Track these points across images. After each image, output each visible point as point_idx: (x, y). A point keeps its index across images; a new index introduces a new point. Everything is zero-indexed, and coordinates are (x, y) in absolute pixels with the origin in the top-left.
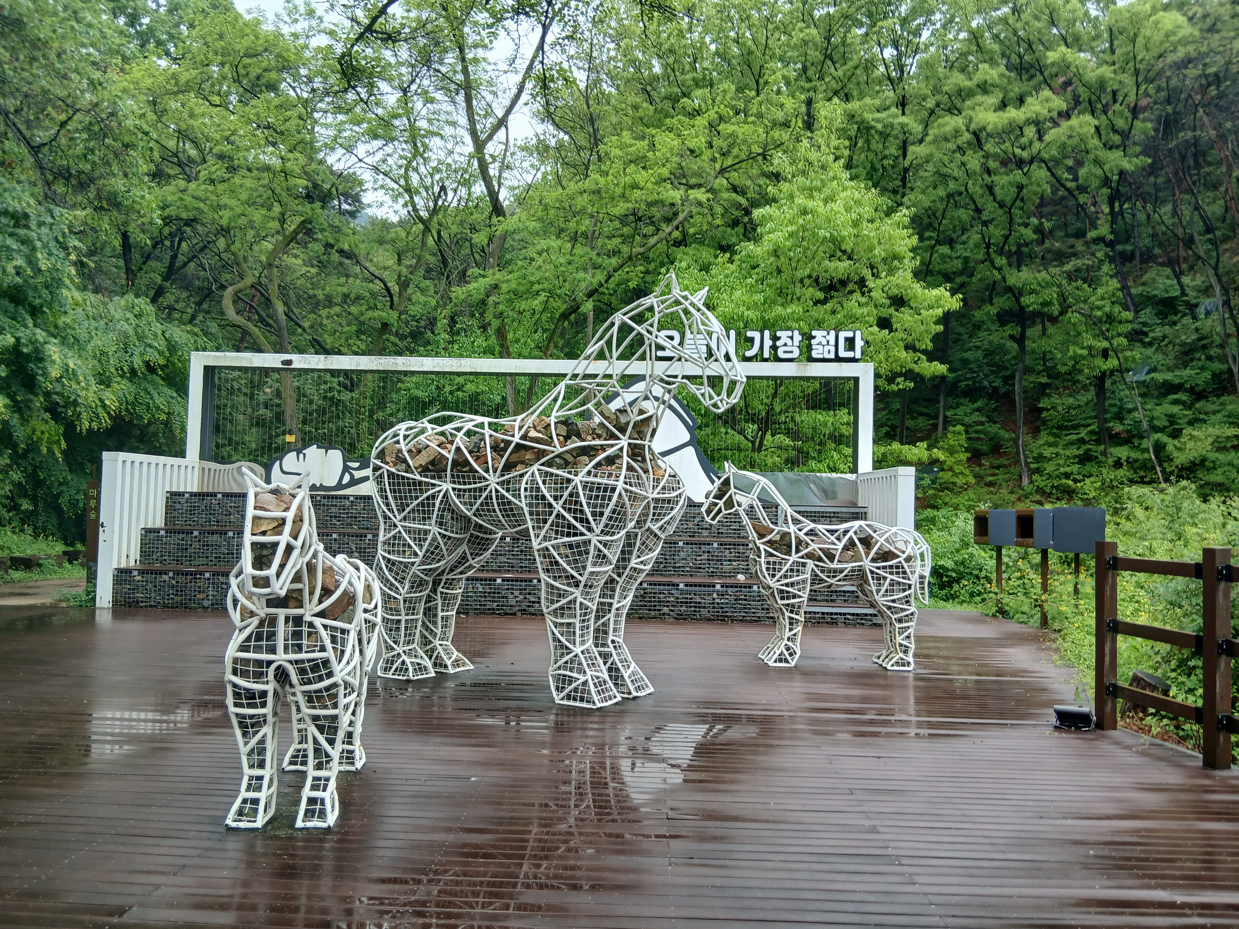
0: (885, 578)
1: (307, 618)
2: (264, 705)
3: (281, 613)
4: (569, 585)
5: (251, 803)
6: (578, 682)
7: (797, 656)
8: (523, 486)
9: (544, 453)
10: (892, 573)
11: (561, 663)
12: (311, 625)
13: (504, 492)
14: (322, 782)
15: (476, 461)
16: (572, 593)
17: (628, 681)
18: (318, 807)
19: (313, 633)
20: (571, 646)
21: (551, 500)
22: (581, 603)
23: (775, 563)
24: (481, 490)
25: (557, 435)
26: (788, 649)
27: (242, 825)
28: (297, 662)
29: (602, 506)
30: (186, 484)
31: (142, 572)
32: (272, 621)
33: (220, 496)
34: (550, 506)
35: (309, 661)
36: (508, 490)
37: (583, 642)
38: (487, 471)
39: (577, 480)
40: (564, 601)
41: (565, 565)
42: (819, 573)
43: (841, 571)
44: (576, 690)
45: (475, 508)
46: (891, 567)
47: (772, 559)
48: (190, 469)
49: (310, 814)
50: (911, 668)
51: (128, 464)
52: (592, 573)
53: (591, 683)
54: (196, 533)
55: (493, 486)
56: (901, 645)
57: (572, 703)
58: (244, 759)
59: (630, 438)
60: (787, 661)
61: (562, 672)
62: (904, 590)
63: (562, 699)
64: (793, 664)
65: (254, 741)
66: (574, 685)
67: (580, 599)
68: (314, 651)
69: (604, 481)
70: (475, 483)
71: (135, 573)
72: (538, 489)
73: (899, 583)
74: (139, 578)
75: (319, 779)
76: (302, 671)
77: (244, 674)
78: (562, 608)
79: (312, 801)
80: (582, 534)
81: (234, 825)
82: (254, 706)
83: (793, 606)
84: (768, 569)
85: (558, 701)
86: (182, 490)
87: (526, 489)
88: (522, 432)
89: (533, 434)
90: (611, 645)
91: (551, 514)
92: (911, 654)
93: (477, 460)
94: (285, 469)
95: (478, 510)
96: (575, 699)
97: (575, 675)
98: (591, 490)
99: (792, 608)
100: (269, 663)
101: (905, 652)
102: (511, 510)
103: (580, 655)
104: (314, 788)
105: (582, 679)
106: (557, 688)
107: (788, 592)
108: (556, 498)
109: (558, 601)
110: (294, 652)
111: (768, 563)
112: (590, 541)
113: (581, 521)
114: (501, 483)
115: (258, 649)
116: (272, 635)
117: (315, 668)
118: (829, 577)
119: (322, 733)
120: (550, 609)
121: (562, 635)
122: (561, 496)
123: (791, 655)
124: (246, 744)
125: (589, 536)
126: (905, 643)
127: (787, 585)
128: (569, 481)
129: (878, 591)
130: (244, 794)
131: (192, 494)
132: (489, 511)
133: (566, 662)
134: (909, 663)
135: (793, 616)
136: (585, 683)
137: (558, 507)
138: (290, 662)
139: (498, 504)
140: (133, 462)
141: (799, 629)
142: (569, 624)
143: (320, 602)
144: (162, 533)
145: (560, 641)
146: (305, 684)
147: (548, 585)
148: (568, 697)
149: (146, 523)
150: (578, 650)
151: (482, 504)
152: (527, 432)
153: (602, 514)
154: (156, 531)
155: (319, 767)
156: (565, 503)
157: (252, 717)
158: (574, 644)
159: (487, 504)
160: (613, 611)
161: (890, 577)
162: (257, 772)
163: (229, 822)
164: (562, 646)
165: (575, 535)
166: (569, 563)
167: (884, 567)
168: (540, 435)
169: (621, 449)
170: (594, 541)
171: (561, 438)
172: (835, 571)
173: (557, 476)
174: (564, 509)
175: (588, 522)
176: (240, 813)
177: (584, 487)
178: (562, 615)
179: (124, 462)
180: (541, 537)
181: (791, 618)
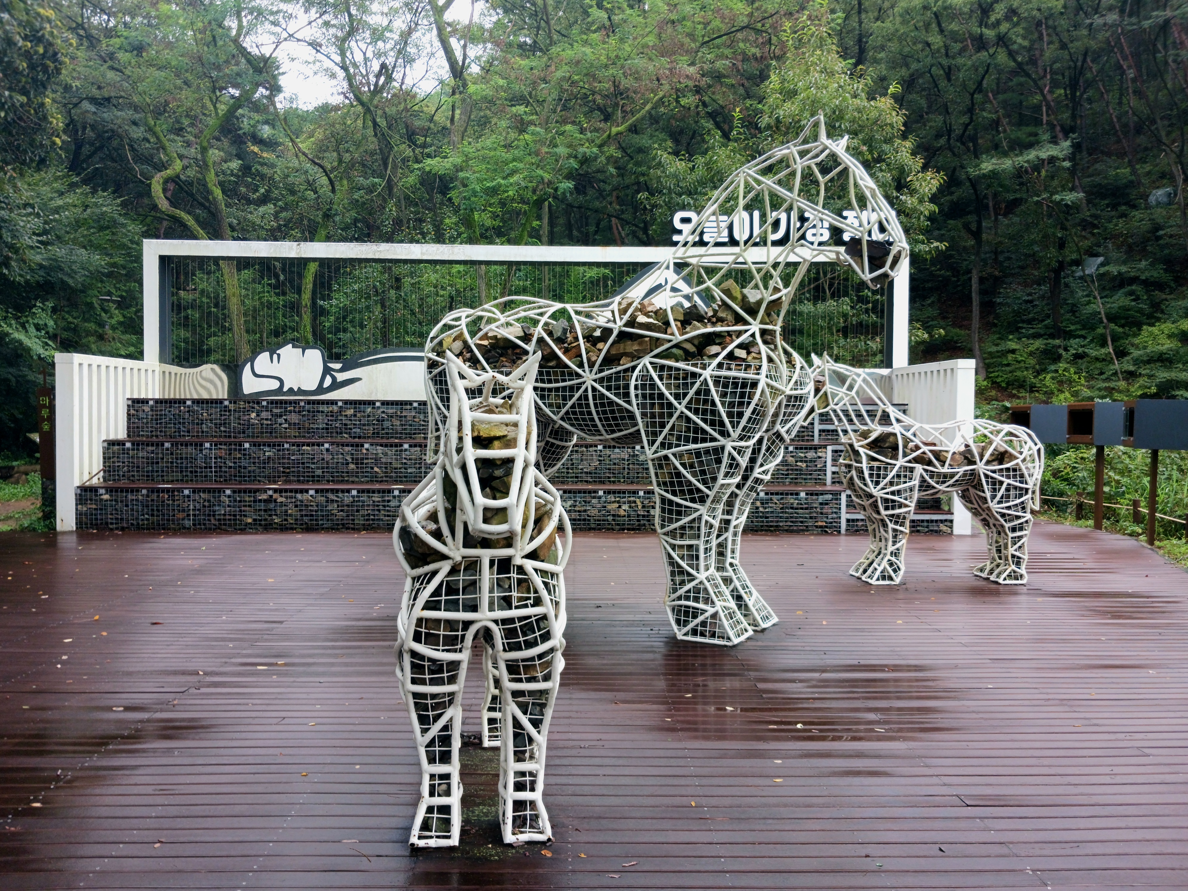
0: (1001, 483)
1: (518, 561)
2: (452, 680)
3: (486, 555)
4: (693, 500)
5: (439, 812)
6: (707, 614)
7: (901, 573)
8: (633, 383)
9: (657, 342)
10: (1008, 477)
11: (682, 592)
12: (521, 570)
13: (604, 391)
14: (528, 778)
15: (564, 353)
16: (697, 510)
17: (753, 610)
18: (528, 812)
19: (524, 583)
20: (693, 572)
21: (672, 399)
22: (707, 522)
23: (879, 468)
24: (572, 388)
25: (675, 320)
26: (891, 564)
27: (433, 843)
28: (505, 621)
29: (741, 404)
30: (147, 390)
31: (109, 490)
32: (473, 565)
33: (189, 403)
34: (670, 405)
35: (521, 619)
36: (609, 389)
37: (707, 569)
38: (581, 365)
39: (707, 374)
40: (685, 520)
41: (689, 477)
42: (927, 478)
43: (952, 475)
44: (704, 624)
45: (564, 411)
46: (1008, 469)
47: (875, 464)
48: (150, 372)
49: (520, 823)
50: (1024, 581)
51: (85, 368)
52: (723, 485)
53: (722, 615)
54: (167, 445)
55: (589, 383)
56: (1013, 556)
57: (699, 639)
58: (422, 752)
59: (762, 322)
60: (891, 578)
61: (683, 602)
62: (1021, 496)
63: (686, 634)
64: (897, 580)
65: (435, 729)
66: (701, 618)
67: (705, 517)
68: (526, 606)
69: (741, 375)
70: (564, 381)
71: (102, 491)
72: (653, 386)
73: (1016, 488)
74: (106, 497)
75: (523, 774)
76: (510, 633)
77: (431, 640)
78: (683, 528)
79: (519, 805)
80: (714, 440)
81: (422, 843)
82: (439, 682)
83: (898, 516)
84: (871, 475)
85: (680, 637)
86: (143, 396)
87: (636, 387)
88: (626, 317)
89: (642, 319)
90: (730, 569)
91: (671, 415)
92: (1023, 566)
93: (566, 351)
94: (257, 371)
95: (567, 413)
96: (703, 635)
97: (701, 606)
98: (725, 386)
99: (898, 519)
100: (467, 624)
101: (1018, 564)
102: (612, 412)
103: (705, 582)
104: (519, 787)
105: (711, 611)
106: (678, 622)
107: (893, 501)
108: (677, 397)
109: (678, 520)
110: (501, 608)
111: (871, 468)
112: (723, 448)
113: (712, 424)
114: (601, 381)
115: (452, 606)
116: (472, 586)
117: (528, 628)
118: (937, 483)
119: (525, 713)
120: (667, 529)
121: (682, 558)
122: (685, 395)
123: (895, 571)
124: (424, 731)
125: (722, 441)
126: (1017, 554)
127: (893, 493)
128: (694, 375)
129: (993, 497)
130: (427, 801)
131: (157, 401)
132: (582, 413)
133: (689, 591)
134: (1021, 576)
135: (898, 527)
136: (715, 616)
137: (681, 407)
138: (496, 622)
139: (596, 405)
140: (90, 365)
141: (903, 542)
142: (690, 547)
143: (532, 539)
144: (128, 445)
145: (679, 566)
146: (511, 650)
147: (663, 500)
148: (694, 632)
149: (108, 434)
150: (702, 576)
151: (573, 406)
152: (633, 317)
153: (740, 415)
154: (120, 443)
155: (519, 757)
156: (690, 402)
157: (434, 696)
158: (698, 570)
159: (580, 405)
160: (731, 529)
161: (1007, 481)
162: (441, 769)
163: (414, 840)
164: (682, 572)
165: (704, 440)
166: (694, 475)
167: (1001, 470)
168: (651, 320)
169: (753, 335)
170: (728, 448)
171: (679, 324)
172: (945, 476)
173: (677, 369)
174: (690, 409)
175: (722, 424)
176: (426, 826)
177: (717, 383)
178: (682, 536)
179: (80, 365)
180: (657, 443)
181: (895, 530)
